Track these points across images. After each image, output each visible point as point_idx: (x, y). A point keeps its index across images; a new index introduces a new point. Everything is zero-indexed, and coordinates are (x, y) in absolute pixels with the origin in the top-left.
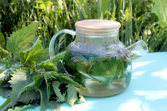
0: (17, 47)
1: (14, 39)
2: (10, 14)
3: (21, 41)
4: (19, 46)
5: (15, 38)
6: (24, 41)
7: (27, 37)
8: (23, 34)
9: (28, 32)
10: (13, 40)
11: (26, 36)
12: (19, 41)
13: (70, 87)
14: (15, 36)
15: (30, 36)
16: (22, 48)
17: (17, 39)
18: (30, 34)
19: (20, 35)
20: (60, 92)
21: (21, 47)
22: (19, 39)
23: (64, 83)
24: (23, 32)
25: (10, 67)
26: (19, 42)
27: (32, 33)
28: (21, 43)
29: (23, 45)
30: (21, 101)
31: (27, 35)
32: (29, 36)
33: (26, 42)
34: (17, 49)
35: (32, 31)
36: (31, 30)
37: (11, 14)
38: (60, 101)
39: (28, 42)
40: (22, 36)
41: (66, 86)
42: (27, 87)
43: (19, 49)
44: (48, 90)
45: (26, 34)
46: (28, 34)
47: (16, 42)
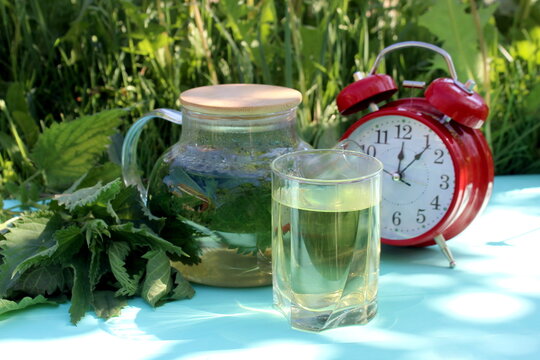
0: (58, 158)
1: (52, 138)
2: (59, 66)
3: (73, 144)
4: (66, 157)
5: (57, 137)
6: (81, 148)
7: (89, 138)
8: (79, 130)
9: (96, 125)
10: (49, 141)
11: (86, 136)
12: (68, 143)
13: (152, 257)
14: (57, 132)
15: (99, 137)
16: (72, 163)
17: (61, 141)
18: (99, 133)
19: (72, 132)
20: (124, 270)
21: (70, 160)
22: (68, 139)
23: (138, 247)
24: (79, 126)
25: (33, 206)
26: (66, 148)
27: (103, 132)
28: (71, 152)
29: (77, 155)
30: (23, 288)
31: (90, 133)
32: (94, 135)
33: (86, 151)
34: (59, 162)
35: (106, 125)
36: (102, 123)
37: (62, 69)
38: (124, 294)
39: (92, 150)
40: (77, 134)
41: (144, 256)
42: (37, 258)
43: (65, 164)
44: (94, 267)
45: (87, 130)
46: (94, 131)
47: (58, 146)
